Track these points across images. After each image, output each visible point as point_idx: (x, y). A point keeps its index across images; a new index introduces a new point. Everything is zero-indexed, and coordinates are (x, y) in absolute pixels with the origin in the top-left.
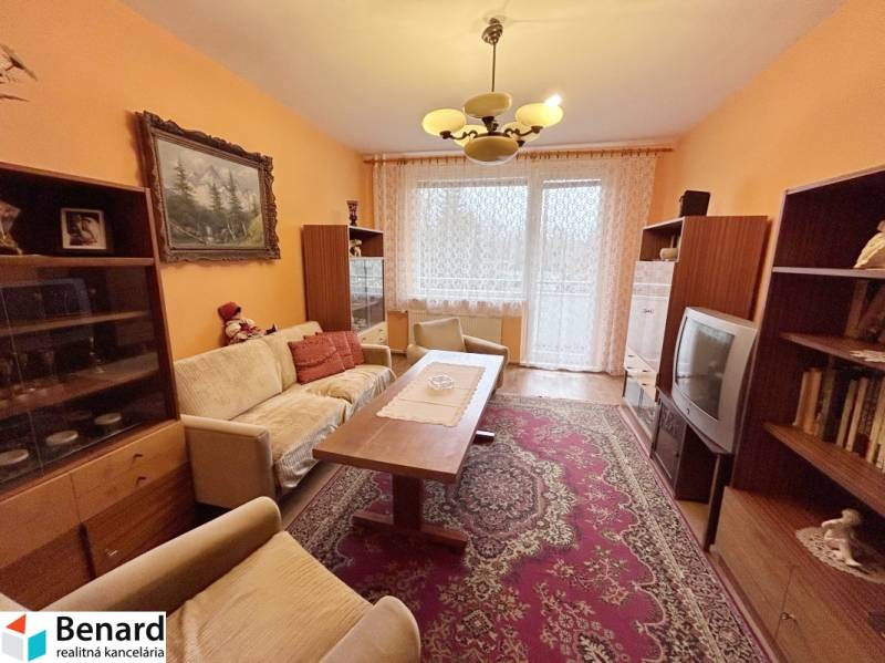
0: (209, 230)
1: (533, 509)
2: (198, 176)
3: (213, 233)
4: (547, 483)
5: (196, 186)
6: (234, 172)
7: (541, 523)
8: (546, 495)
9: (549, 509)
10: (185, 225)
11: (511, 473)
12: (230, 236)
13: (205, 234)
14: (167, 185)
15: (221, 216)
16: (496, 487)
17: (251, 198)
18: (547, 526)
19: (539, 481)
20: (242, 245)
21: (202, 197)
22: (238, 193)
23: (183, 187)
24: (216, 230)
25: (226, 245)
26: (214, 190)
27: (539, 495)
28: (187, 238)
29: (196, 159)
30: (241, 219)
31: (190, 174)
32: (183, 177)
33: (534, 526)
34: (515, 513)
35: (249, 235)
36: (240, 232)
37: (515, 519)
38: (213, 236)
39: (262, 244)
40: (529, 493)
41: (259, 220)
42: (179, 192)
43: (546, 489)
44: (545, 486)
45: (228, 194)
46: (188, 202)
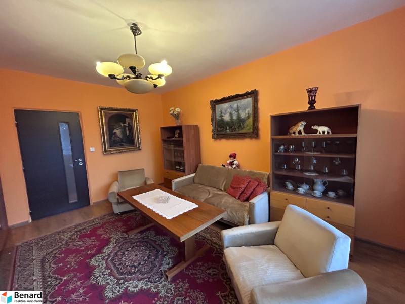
0: (228, 128)
1: (112, 260)
2: (226, 111)
3: (229, 128)
4: (112, 278)
5: (225, 114)
6: (239, 104)
7: (106, 258)
8: (109, 271)
9: (104, 265)
10: (221, 128)
11: (135, 267)
12: (236, 129)
13: (227, 129)
14: (217, 117)
15: (233, 122)
16: (136, 255)
17: (247, 112)
18: (103, 259)
19: (117, 275)
20: (240, 132)
21: (227, 118)
22: (241, 112)
23: (221, 116)
24: (231, 127)
25: (234, 132)
26: (231, 114)
27: (113, 268)
28: (221, 131)
29: (225, 106)
30: (241, 121)
31: (224, 111)
32: (221, 113)
33: (109, 255)
34: (119, 253)
35: (244, 127)
36: (240, 126)
37: (118, 252)
38: (229, 129)
39: (251, 130)
40: (118, 265)
41: (251, 119)
42: (220, 118)
43: (111, 274)
44: (112, 275)
45: (236, 113)
46: (222, 120)
